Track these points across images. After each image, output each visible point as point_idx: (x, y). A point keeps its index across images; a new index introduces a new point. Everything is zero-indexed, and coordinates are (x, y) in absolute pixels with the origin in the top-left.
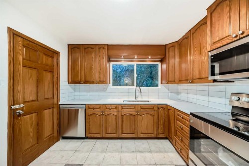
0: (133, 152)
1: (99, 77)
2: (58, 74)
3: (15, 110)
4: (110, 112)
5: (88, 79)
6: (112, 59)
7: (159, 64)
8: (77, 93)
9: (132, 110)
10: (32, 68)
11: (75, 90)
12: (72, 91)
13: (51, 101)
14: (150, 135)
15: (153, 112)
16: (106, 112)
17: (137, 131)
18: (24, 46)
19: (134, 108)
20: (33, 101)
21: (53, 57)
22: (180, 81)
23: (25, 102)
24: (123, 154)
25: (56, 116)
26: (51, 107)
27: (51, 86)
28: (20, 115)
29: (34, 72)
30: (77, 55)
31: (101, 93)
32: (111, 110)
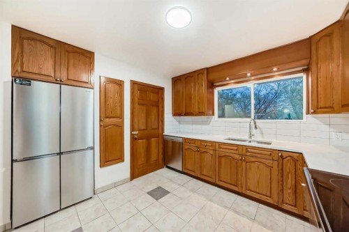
0: (226, 207)
1: (199, 108)
2: (163, 107)
3: (133, 134)
4: (205, 150)
5: (188, 111)
6: (217, 84)
7: (304, 76)
8: (181, 126)
9: (232, 151)
10: (143, 105)
11: (180, 122)
12: (177, 123)
13: (156, 132)
14: (264, 198)
15: (271, 161)
16: (201, 149)
17: (241, 184)
18: (138, 90)
19: (237, 150)
20: (144, 130)
21: (158, 93)
22: (343, 106)
23: (139, 130)
24: (210, 203)
25: (161, 146)
26: (157, 136)
27: (157, 118)
28: (136, 139)
29: (144, 108)
30: (180, 87)
31: (205, 127)
32: (207, 147)
